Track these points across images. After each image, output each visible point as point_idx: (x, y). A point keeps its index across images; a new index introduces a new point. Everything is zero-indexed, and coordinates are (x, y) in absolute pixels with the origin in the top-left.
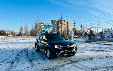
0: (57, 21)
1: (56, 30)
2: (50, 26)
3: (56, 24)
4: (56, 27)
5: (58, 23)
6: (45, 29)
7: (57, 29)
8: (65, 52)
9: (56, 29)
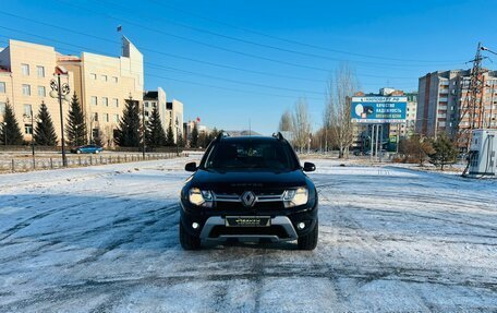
0: (452, 76)
1: (443, 124)
2: (392, 106)
3: (444, 91)
4: (444, 108)
5: (459, 88)
6: (370, 121)
7: (453, 116)
8: (227, 225)
9: (444, 116)
